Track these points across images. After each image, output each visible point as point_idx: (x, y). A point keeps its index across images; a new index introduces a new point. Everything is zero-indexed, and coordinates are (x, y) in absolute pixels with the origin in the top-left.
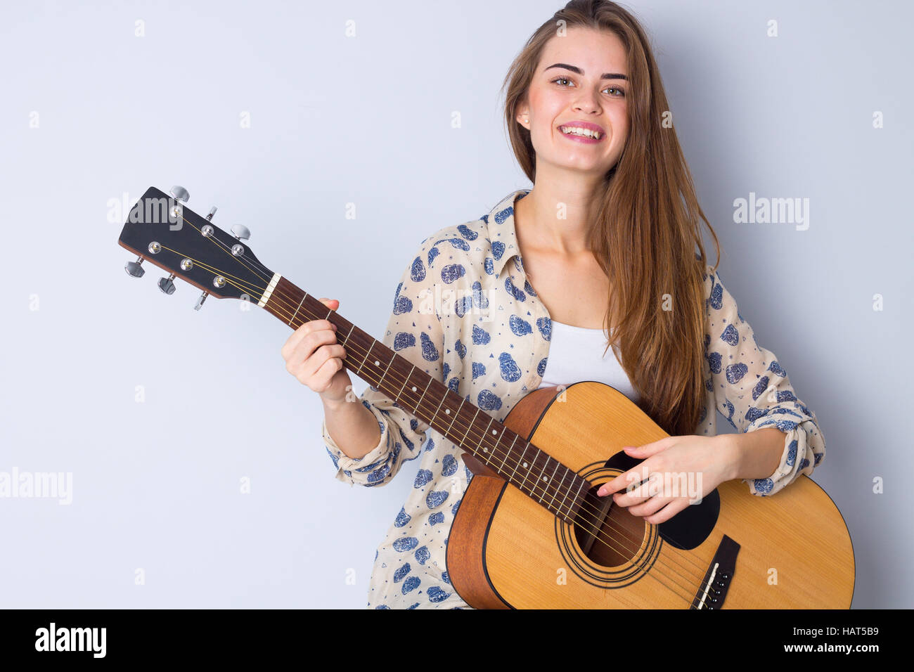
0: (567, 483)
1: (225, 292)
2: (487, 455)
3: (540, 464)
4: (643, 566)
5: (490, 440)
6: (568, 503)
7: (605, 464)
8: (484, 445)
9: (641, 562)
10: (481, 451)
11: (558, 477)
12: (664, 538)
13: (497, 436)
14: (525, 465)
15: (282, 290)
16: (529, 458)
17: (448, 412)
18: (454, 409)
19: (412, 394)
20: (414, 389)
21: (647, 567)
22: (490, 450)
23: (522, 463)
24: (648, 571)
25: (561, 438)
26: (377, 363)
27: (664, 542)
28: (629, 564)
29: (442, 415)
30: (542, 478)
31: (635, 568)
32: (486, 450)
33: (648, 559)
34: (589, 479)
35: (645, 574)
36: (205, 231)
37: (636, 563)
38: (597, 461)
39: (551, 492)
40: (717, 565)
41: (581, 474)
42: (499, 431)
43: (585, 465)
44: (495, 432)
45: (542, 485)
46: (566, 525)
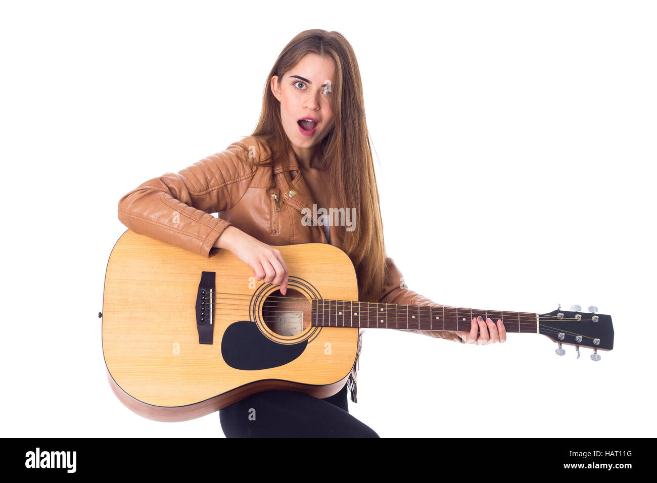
0: (326, 317)
1: (556, 313)
2: (379, 306)
3: (348, 319)
4: (258, 297)
5: (382, 315)
6: (320, 307)
7: (308, 342)
8: (385, 310)
9: (260, 298)
10: (384, 306)
11: (333, 317)
12: (251, 322)
13: (379, 320)
14: (356, 314)
15: (533, 326)
16: (355, 318)
17: (413, 317)
18: (411, 320)
19: (438, 314)
20: (438, 318)
21: (254, 298)
22: (379, 310)
23: (358, 313)
24: (253, 297)
25: (342, 341)
26: (464, 319)
27: (249, 320)
28: (268, 295)
29: (416, 313)
30: (343, 313)
31: (262, 295)
32: (382, 310)
33: (256, 302)
34: (314, 328)
35: (255, 293)
36: (579, 338)
37: (263, 297)
38: (314, 341)
39: (333, 308)
40: (211, 323)
41: (320, 328)
42: (380, 323)
43: (320, 334)
44: (382, 321)
45: (340, 309)
46: (314, 297)
